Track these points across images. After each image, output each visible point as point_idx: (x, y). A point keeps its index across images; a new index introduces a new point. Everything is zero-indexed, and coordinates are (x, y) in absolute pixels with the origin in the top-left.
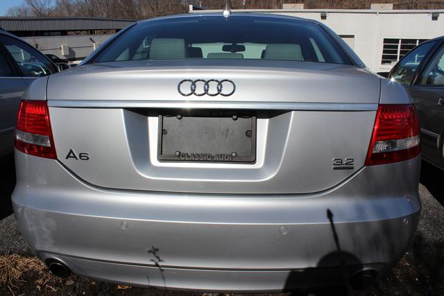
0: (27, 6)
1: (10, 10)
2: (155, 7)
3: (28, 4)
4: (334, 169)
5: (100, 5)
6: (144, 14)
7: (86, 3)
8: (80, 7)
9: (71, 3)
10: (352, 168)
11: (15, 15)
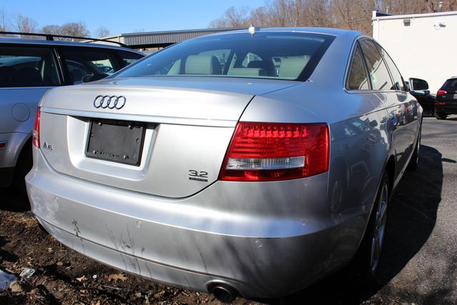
0: (225, 18)
1: (212, 22)
2: (346, 14)
3: (227, 16)
4: (190, 178)
5: (291, 14)
6: (335, 22)
7: (278, 12)
8: (272, 17)
9: (264, 13)
10: (206, 181)
11: (216, 27)
